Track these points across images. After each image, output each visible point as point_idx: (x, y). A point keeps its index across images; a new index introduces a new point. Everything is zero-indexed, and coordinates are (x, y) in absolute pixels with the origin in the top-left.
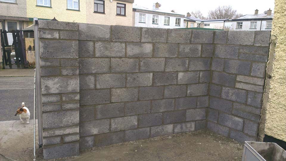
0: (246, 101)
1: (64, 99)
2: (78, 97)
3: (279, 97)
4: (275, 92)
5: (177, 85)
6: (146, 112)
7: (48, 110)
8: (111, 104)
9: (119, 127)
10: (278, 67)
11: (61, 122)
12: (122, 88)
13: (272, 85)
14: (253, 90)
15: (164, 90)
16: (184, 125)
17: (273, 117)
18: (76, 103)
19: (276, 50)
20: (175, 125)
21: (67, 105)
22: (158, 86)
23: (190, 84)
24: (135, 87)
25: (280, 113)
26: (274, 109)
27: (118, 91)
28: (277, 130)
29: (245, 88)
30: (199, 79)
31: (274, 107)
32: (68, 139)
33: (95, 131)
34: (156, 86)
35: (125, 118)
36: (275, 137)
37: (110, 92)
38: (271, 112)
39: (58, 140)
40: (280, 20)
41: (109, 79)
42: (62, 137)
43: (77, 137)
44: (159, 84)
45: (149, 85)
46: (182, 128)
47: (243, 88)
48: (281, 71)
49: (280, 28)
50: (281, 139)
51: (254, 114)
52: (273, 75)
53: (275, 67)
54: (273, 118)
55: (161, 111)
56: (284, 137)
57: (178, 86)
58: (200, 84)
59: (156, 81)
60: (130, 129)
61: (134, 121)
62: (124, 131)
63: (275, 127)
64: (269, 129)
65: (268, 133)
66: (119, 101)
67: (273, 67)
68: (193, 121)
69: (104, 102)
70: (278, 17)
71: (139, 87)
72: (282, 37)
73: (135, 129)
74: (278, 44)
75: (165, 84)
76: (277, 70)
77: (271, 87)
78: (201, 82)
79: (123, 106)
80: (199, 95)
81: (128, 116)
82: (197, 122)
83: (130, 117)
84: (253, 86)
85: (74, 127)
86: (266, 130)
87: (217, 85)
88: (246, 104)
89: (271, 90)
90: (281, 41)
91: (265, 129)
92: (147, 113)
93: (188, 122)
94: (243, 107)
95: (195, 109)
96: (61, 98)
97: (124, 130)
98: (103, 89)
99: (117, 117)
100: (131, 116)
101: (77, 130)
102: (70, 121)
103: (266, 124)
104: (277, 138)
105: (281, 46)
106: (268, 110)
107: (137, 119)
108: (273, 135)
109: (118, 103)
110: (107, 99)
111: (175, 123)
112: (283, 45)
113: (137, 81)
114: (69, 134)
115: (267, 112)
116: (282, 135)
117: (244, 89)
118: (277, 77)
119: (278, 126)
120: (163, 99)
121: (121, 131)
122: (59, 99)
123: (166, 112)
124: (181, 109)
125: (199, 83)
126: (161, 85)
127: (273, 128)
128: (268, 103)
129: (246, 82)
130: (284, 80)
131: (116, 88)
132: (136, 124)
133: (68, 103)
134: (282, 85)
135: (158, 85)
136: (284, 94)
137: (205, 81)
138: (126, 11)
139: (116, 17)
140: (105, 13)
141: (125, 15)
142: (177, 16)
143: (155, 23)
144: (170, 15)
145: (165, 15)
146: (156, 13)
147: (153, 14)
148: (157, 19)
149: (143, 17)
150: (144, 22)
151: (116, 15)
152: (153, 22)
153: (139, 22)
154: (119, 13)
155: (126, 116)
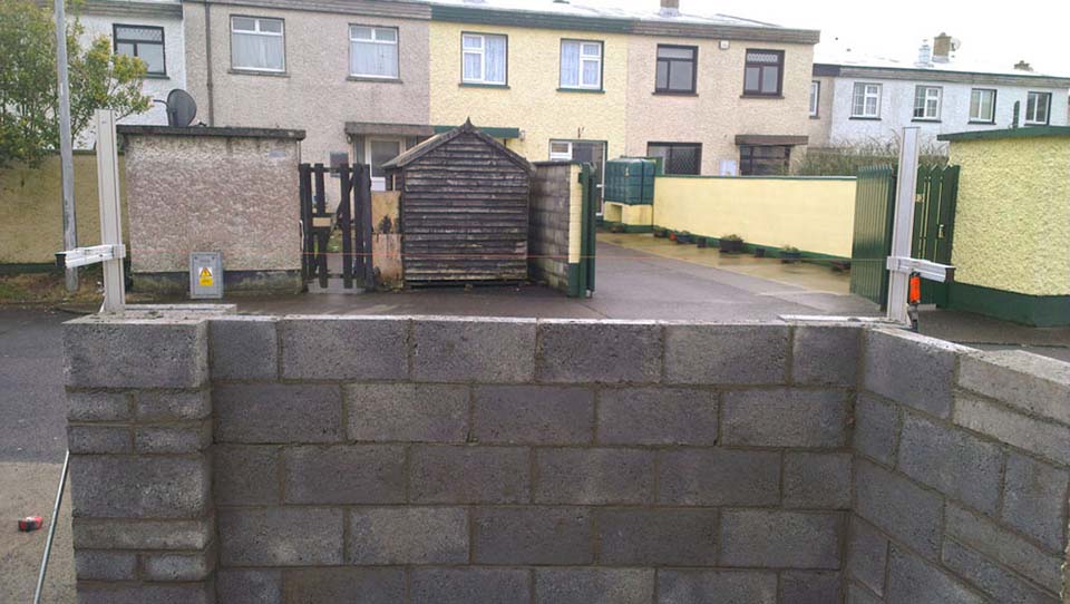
0: (999, 504)
1: (142, 408)
2: (193, 407)
5: (664, 385)
6: (506, 494)
7: (89, 449)
8: (346, 448)
9: (383, 548)
11: (135, 501)
12: (393, 382)
14: (1028, 446)
15: (596, 405)
18: (188, 430)
20: (663, 574)
21: (152, 435)
22: (564, 386)
23: (743, 388)
24: (456, 385)
27: (377, 391)
29: (993, 432)
30: (789, 365)
32: (162, 567)
33: (284, 552)
34: (555, 384)
35: (412, 511)
37: (343, 395)
39: (125, 564)
41: (339, 342)
42: (143, 554)
43: (198, 568)
44: (567, 377)
45: (521, 380)
46: (699, 593)
47: (987, 432)
51: (1031, 580)
55: (586, 501)
57: (667, 392)
58: (794, 392)
59: (554, 360)
60: (436, 565)
62: (408, 567)
66: (384, 438)
68: (762, 569)
69: (319, 437)
71: (473, 383)
73: (459, 566)
75: (601, 380)
78: (804, 380)
79: (401, 461)
80: (794, 442)
81: (423, 505)
82: (786, 577)
83: (432, 511)
84: (1025, 423)
85: (182, 523)
87: (886, 401)
88: (993, 517)
92: (515, 503)
94: (984, 531)
95: (775, 507)
96: (133, 407)
97: (409, 564)
98: (309, 381)
99: (376, 505)
100: (436, 505)
102: (167, 499)
107: (466, 522)
109: (379, 447)
110: (330, 425)
111: (663, 564)
113: (464, 357)
114: (164, 551)
117: (990, 439)
120: (593, 444)
121: (393, 565)
122: (126, 409)
123: (608, 505)
124: (688, 502)
125: (789, 385)
126: (581, 379)
129: (998, 395)
131: (370, 381)
132: (463, 543)
133: (156, 429)
135: (564, 380)
137: (826, 380)
138: (785, 76)
139: (739, 105)
140: (698, 91)
141: (778, 95)
142: (1035, 82)
143: (925, 117)
144: (996, 83)
145: (973, 82)
146: (933, 76)
147: (916, 80)
148: (935, 102)
149: (872, 95)
150: (873, 116)
151: (741, 97)
152: (919, 112)
153: (851, 118)
154: (756, 88)
155: (414, 505)
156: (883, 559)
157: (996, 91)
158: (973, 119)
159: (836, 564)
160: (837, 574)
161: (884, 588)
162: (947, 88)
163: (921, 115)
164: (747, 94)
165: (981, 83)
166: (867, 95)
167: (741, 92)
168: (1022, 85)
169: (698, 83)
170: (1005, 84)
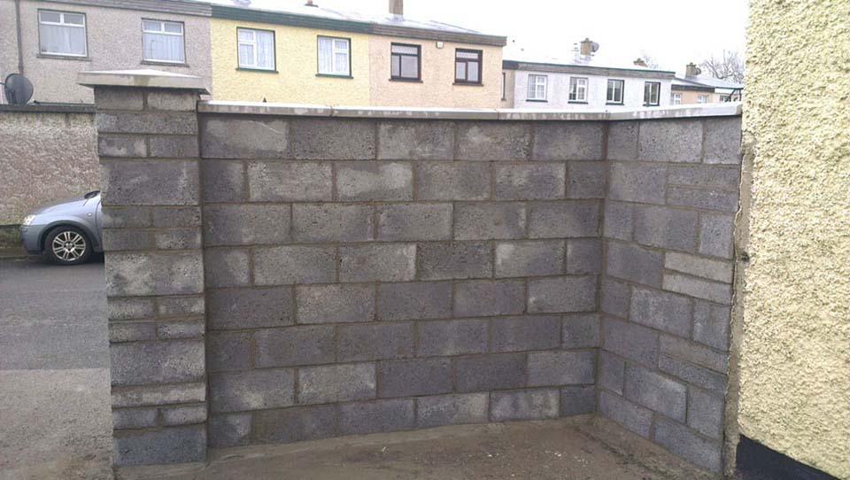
0: (691, 331)
1: (162, 309)
2: (199, 306)
3: (771, 319)
4: (759, 304)
5: (494, 279)
6: (400, 353)
7: (124, 338)
8: (296, 329)
9: (320, 392)
10: (763, 227)
11: (157, 370)
12: (326, 284)
13: (750, 281)
14: (706, 297)
15: (454, 293)
16: (521, 396)
17: (756, 382)
18: (195, 322)
19: (755, 174)
20: (493, 395)
21: (170, 326)
22: (435, 282)
23: (538, 278)
24: (366, 284)
25: (776, 367)
26: (758, 356)
27: (317, 293)
28: (769, 422)
30: (565, 262)
31: (758, 350)
32: (175, 416)
33: (254, 400)
34: (429, 281)
35: (339, 367)
36: (764, 443)
37: (294, 295)
38: (751, 364)
39: (149, 417)
40: (760, 85)
41: (291, 260)
42: (161, 408)
43: (202, 414)
44: (436, 276)
45: (407, 280)
46: (515, 406)
47: (682, 292)
48: (771, 237)
49: (762, 110)
50: (780, 449)
51: (711, 369)
52: (750, 252)
53: (756, 226)
54: (758, 385)
55: (448, 353)
56: (788, 445)
57: (496, 283)
58: (567, 279)
59: (428, 267)
60: (355, 401)
61: (366, 378)
62: (337, 404)
63: (762, 411)
64: (751, 418)
65: (746, 431)
66: (321, 321)
67: (750, 228)
68: (551, 387)
69: (277, 322)
70: (755, 75)
71: (378, 283)
72: (771, 136)
73: (370, 400)
74: (760, 159)
75: (457, 277)
76: (760, 235)
77: (748, 288)
78: (573, 271)
79: (332, 335)
80: (568, 309)
81: (347, 363)
82: (564, 391)
83: (352, 366)
84: (705, 285)
85: (190, 385)
86: (741, 420)
87: (620, 281)
88: (690, 339)
89: (747, 297)
90: (767, 146)
91: (740, 416)
92: (405, 358)
93: (536, 388)
94: (684, 347)
95: (556, 349)
96: (156, 309)
97: (338, 402)
98: (272, 287)
99: (316, 365)
100: (355, 363)
101: (200, 393)
103: (740, 403)
104: (770, 447)
105: (767, 162)
106: (744, 358)
107: (374, 372)
108: (759, 438)
109: (317, 326)
110: (286, 315)
111: (493, 389)
112: (773, 160)
113: (372, 266)
114: (177, 404)
115: (743, 366)
116: (783, 437)
117: (683, 295)
118: (763, 255)
119: (771, 410)
120: (453, 318)
121: (327, 404)
122: (151, 309)
123: (461, 355)
124: (508, 350)
125: (565, 274)
126: (444, 278)
127: (759, 414)
128: (744, 336)
129: (688, 271)
130: (781, 267)
131: (311, 285)
132: (372, 386)
133: (173, 322)
134: (775, 280)
135: (433, 278)
136: (782, 309)
137: (586, 271)
138: (483, 70)
139: (453, 90)
140: (422, 79)
141: (479, 83)
142: (649, 75)
143: (577, 100)
144: (624, 76)
145: (608, 75)
146: (581, 70)
147: (570, 73)
148: (583, 89)
149: (541, 84)
150: (542, 99)
151: (454, 84)
152: (572, 96)
153: (527, 101)
154: (463, 77)
155: (340, 364)
156: (622, 373)
157: (623, 81)
158: (609, 101)
159: (592, 381)
160: (593, 387)
161: (623, 391)
162: (591, 79)
163: (574, 99)
164: (458, 82)
165: (614, 75)
166: (537, 84)
167: (453, 81)
168: (641, 77)
169: (422, 73)
170: (630, 76)
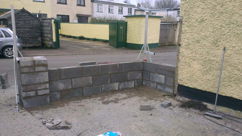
3: (186, 58)
4: (183, 55)
6: (98, 73)
7: (25, 72)
9: (78, 85)
10: (184, 38)
11: (35, 80)
16: (126, 82)
17: (182, 72)
19: (183, 26)
20: (120, 83)
25: (187, 68)
26: (183, 66)
28: (185, 80)
31: (182, 65)
32: (41, 92)
33: (61, 88)
35: (83, 78)
36: (184, 85)
38: (181, 68)
40: (184, 6)
42: (37, 91)
43: (47, 92)
46: (125, 85)
48: (186, 40)
49: (184, 11)
50: (187, 86)
52: (181, 44)
53: (182, 38)
54: (182, 73)
55: (109, 73)
56: (189, 85)
60: (87, 86)
63: (184, 78)
64: (181, 80)
65: (180, 83)
67: (181, 38)
68: (133, 80)
70: (183, 3)
72: (186, 17)
74: (184, 22)
76: (183, 40)
77: (181, 51)
79: (81, 70)
83: (86, 77)
85: (45, 84)
86: (178, 81)
89: (180, 54)
90: (186, 20)
92: (99, 75)
93: (129, 81)
95: (134, 71)
97: (82, 87)
99: (77, 78)
101: (47, 86)
102: (42, 80)
103: (178, 77)
104: (185, 86)
105: (185, 23)
107: (92, 79)
108: (183, 84)
111: (120, 81)
112: (187, 23)
114: (41, 89)
115: (179, 69)
116: (188, 83)
118: (184, 44)
119: (185, 78)
121: (80, 87)
123: (112, 73)
128: (179, 63)
130: (188, 46)
132: (91, 82)
133: (39, 67)
134: (187, 49)
136: (188, 56)
138: (85, 2)
139: (76, 7)
140: (67, 3)
141: (84, 6)
142: (129, 6)
144: (123, 6)
145: (119, 5)
146: (112, 4)
147: (109, 4)
148: (112, 9)
149: (101, 7)
150: (101, 11)
153: (97, 12)
156: (149, 75)
158: (119, 13)
161: (149, 79)
162: (114, 6)
163: (110, 12)
164: (78, 5)
168: (127, 6)
